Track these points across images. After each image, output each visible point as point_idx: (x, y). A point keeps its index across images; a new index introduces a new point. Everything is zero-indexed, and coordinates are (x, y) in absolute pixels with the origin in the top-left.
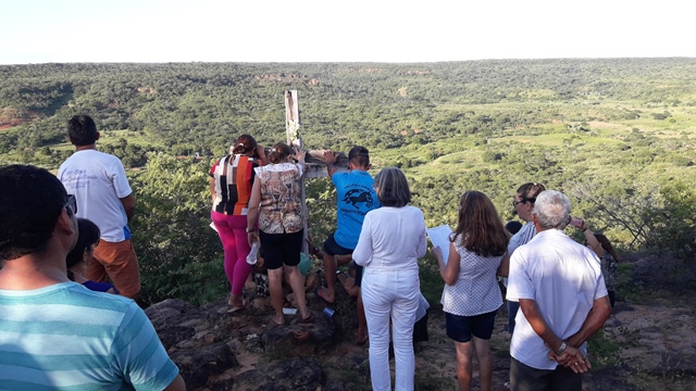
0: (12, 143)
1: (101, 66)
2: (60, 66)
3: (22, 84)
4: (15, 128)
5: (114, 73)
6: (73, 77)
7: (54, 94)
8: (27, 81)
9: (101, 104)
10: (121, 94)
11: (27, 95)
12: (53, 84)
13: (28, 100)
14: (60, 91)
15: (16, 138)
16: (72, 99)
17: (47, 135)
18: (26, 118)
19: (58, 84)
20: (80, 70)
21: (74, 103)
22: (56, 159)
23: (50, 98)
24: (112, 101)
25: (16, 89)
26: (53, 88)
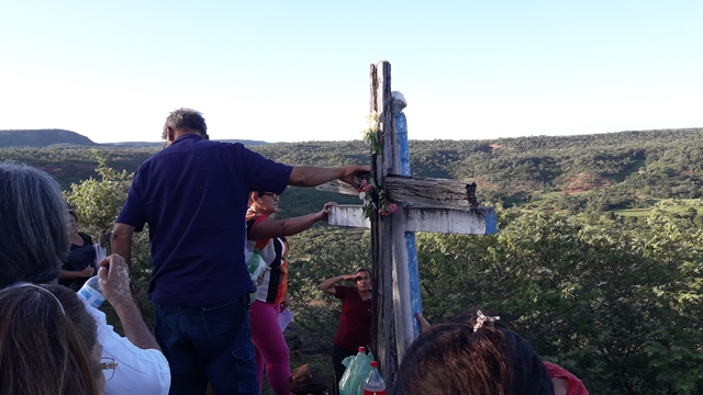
0: (581, 206)
1: (678, 132)
2: (636, 133)
3: (597, 152)
4: (586, 193)
5: (693, 138)
6: (647, 143)
7: (626, 161)
8: (603, 148)
9: (673, 170)
10: (697, 161)
11: (601, 162)
12: (627, 151)
13: (601, 167)
14: (633, 158)
15: (586, 201)
16: (644, 165)
17: (614, 200)
18: (598, 183)
19: (631, 152)
20: (655, 137)
21: (645, 170)
22: (619, 224)
23: (622, 164)
24: (685, 169)
25: (592, 156)
26: (626, 155)
